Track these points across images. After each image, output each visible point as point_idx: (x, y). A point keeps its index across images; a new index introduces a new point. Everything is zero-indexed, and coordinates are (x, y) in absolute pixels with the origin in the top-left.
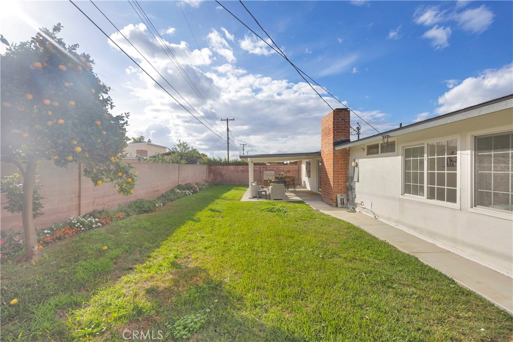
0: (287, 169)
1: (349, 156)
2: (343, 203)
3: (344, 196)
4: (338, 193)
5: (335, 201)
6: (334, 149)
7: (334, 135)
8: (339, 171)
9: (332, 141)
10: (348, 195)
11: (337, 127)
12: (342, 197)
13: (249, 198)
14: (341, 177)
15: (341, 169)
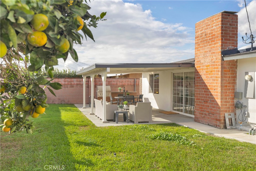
0: (121, 84)
1: (236, 68)
2: (231, 124)
3: (232, 116)
4: (226, 111)
5: (223, 121)
6: (223, 60)
7: (222, 42)
8: (226, 86)
9: (220, 50)
10: (235, 114)
11: (225, 33)
12: (230, 117)
13: (104, 122)
14: (229, 93)
15: (229, 83)
